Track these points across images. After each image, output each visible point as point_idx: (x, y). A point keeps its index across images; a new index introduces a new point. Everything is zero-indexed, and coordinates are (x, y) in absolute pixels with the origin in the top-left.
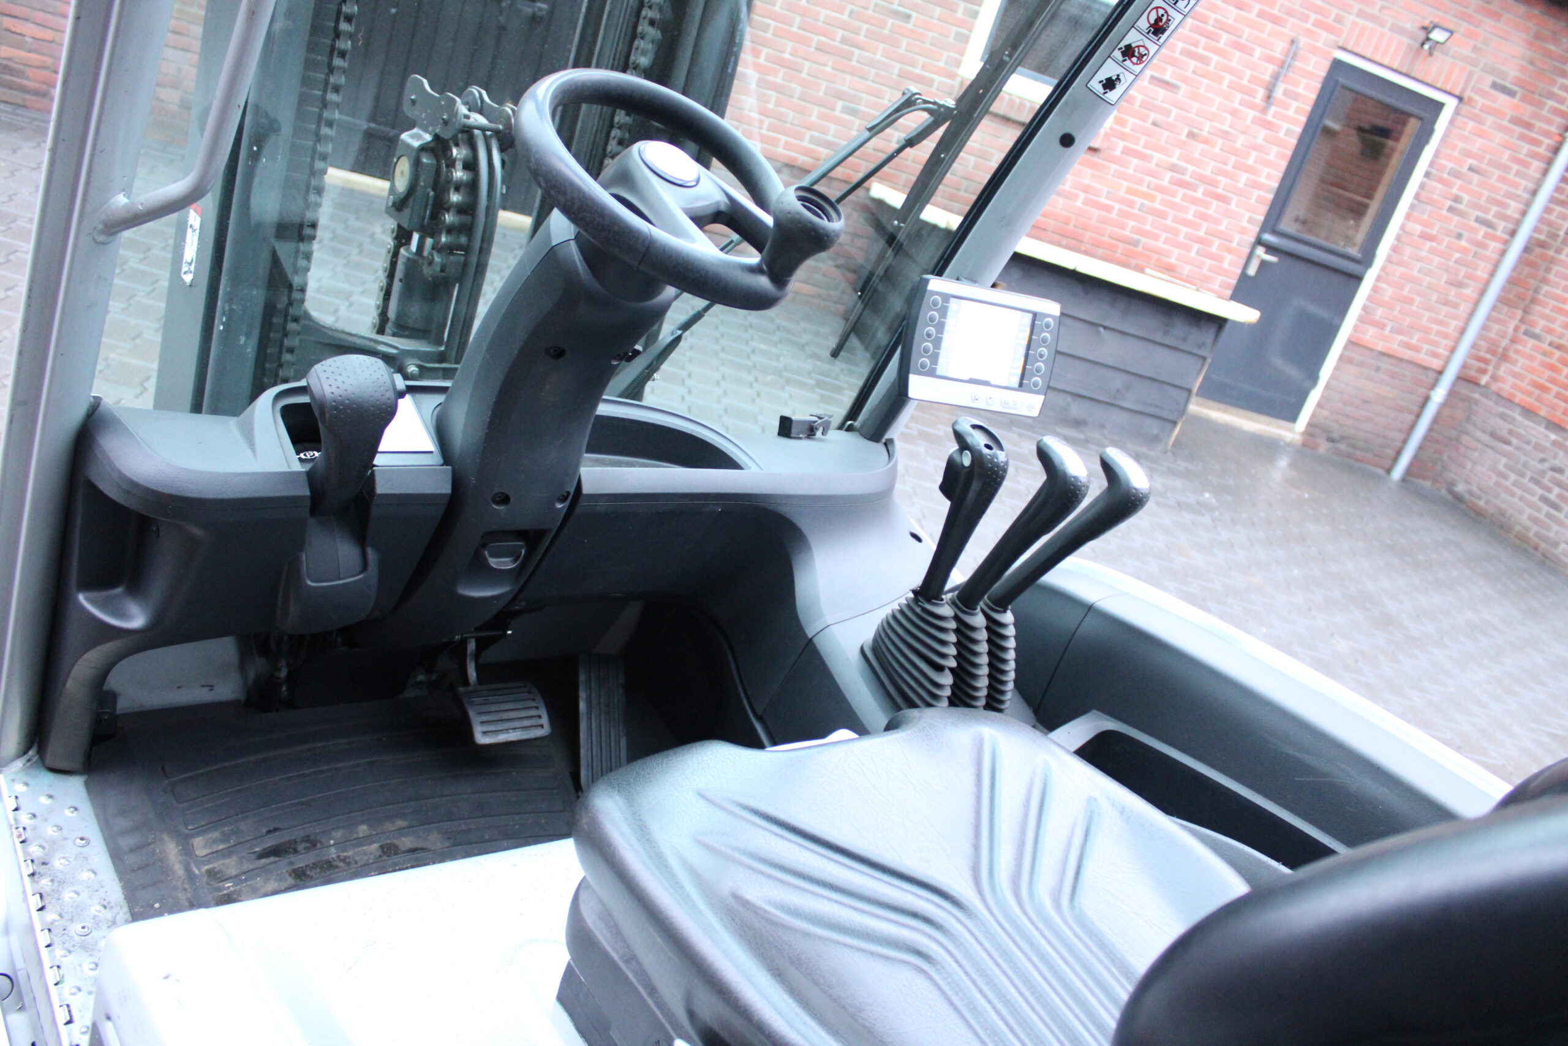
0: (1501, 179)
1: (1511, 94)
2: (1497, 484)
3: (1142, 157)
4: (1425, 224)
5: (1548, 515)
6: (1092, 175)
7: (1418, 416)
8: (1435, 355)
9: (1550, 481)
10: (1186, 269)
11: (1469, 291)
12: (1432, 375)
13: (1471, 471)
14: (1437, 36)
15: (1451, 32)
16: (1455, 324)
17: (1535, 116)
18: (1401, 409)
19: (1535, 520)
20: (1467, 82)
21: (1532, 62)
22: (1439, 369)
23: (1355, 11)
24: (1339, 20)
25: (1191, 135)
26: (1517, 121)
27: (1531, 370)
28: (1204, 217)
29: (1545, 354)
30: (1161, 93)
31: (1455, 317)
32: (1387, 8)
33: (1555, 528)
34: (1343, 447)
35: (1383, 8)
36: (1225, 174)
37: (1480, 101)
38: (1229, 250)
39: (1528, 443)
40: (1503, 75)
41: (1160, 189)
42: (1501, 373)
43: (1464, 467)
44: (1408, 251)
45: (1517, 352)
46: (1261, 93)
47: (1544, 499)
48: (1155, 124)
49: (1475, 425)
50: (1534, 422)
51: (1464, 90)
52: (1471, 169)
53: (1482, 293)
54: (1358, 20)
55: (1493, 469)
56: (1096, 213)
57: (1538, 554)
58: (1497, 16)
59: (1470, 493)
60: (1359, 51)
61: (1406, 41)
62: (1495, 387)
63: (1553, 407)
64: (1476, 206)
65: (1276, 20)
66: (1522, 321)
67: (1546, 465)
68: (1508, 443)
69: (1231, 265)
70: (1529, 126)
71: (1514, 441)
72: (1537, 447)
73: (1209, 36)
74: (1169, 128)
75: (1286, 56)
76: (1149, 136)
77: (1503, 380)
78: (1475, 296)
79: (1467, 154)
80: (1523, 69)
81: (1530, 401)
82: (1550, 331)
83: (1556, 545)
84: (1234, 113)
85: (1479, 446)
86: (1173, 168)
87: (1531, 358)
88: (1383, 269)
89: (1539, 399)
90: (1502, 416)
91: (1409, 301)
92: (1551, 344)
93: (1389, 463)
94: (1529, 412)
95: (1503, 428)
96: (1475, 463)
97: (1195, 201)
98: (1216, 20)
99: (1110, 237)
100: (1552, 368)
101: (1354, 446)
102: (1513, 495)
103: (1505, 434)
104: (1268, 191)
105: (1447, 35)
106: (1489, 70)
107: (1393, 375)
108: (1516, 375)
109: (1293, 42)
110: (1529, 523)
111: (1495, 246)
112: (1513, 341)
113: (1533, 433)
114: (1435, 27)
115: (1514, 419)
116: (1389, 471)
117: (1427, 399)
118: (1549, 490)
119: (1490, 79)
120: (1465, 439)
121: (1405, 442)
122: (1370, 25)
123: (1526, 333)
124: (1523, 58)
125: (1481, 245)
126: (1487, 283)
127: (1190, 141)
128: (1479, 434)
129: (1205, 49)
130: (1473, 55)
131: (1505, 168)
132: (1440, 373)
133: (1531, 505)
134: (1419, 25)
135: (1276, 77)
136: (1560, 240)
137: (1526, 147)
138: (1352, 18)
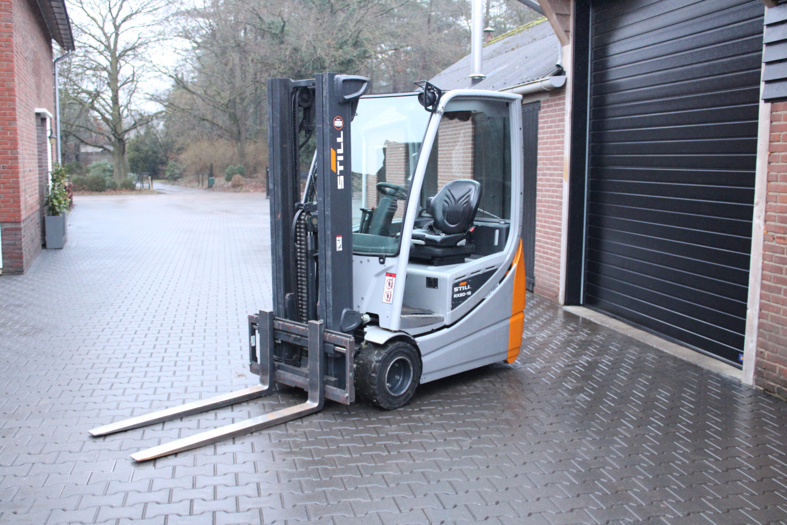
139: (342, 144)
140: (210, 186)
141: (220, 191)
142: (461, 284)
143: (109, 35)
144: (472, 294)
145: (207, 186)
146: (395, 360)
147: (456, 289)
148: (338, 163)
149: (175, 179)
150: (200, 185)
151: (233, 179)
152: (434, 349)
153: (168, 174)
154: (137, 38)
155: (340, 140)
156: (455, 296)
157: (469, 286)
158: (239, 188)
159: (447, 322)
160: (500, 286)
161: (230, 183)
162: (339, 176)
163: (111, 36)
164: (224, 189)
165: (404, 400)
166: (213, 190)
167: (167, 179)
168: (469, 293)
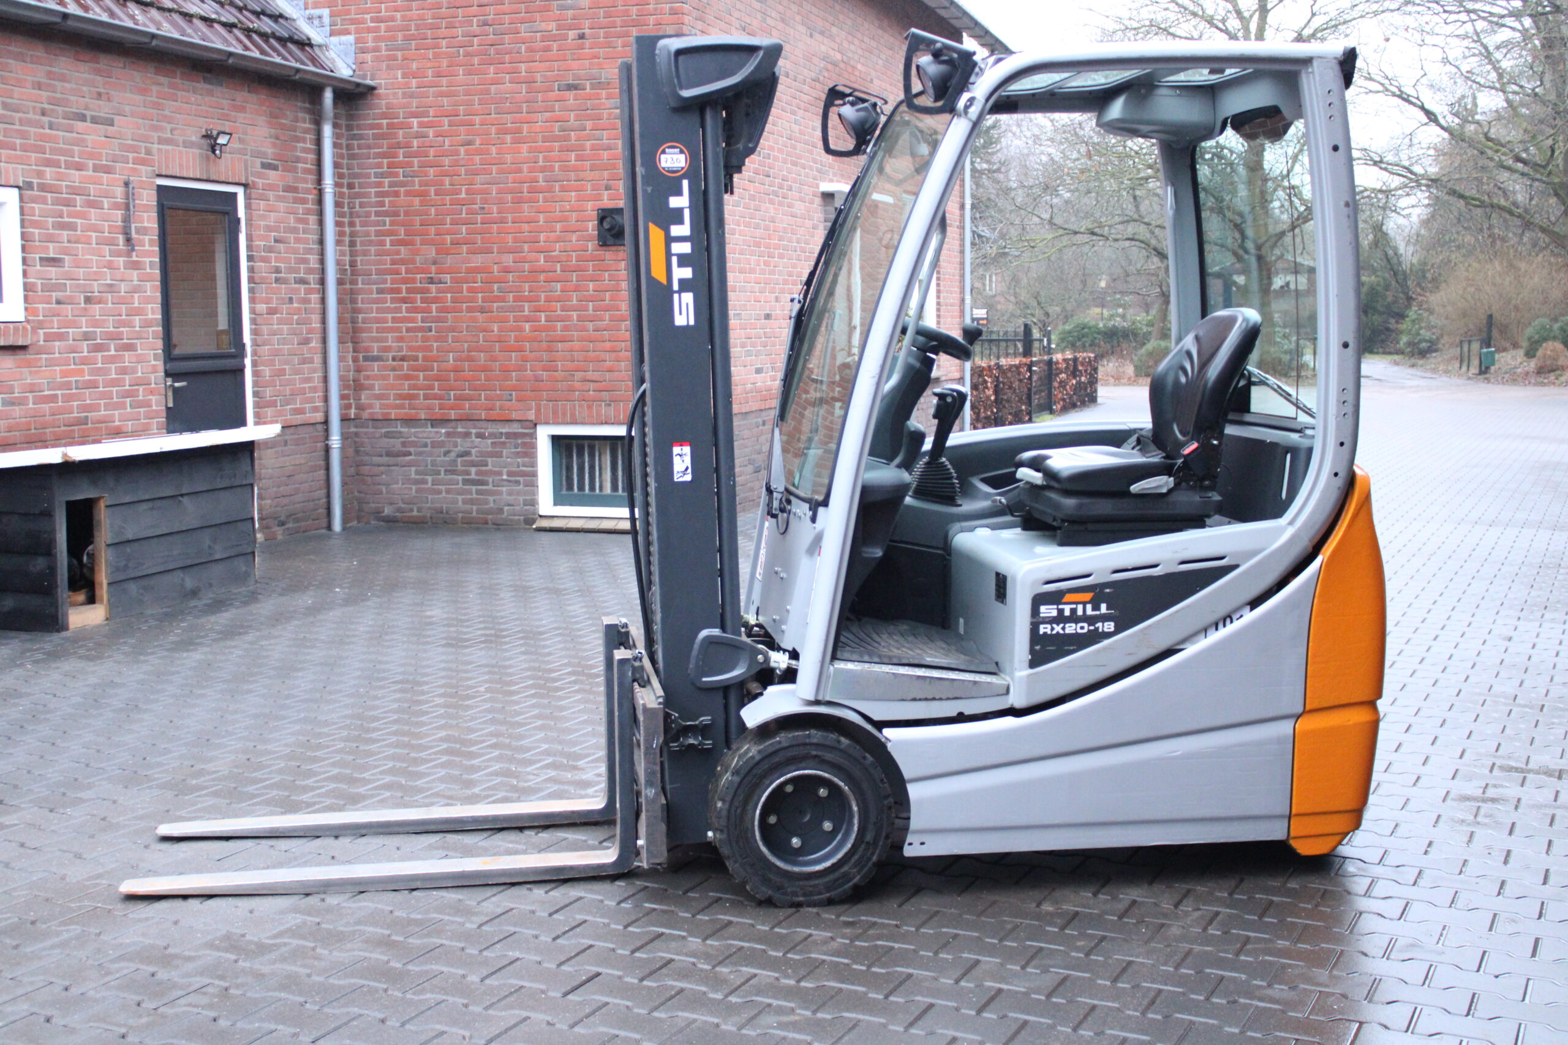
0: (298, 240)
1: (275, 168)
2: (418, 491)
3: (61, 337)
4: (267, 301)
5: (478, 492)
6: (31, 372)
7: (328, 468)
8: (315, 409)
9: (463, 466)
10: (129, 426)
11: (315, 344)
12: (320, 427)
13: (388, 493)
14: (222, 140)
15: (231, 134)
16: (318, 375)
17: (296, 179)
18: (313, 469)
19: (472, 502)
20: (246, 169)
21: (277, 138)
22: (323, 420)
23: (156, 140)
24: (148, 152)
25: (88, 300)
26: (289, 189)
27: (392, 387)
28: (123, 371)
29: (394, 369)
30: (53, 271)
31: (314, 371)
32: (175, 129)
33: (491, 499)
34: (290, 525)
35: (172, 130)
36: (124, 324)
37: (260, 181)
38: (152, 392)
39: (426, 445)
40: (263, 155)
41: (84, 361)
42: (364, 400)
43: (381, 493)
44: (265, 329)
45: (368, 378)
46: (121, 238)
47: (466, 482)
48: (58, 302)
49: (367, 454)
50: (420, 427)
51: (247, 179)
52: (276, 241)
53: (324, 340)
54: (161, 147)
55: (408, 480)
56: (46, 407)
57: (490, 526)
58: (242, 109)
59: (399, 510)
60: (170, 173)
61: (197, 151)
62: (365, 415)
63: (429, 408)
64: (291, 270)
65: (108, 170)
66: (355, 351)
67: (453, 455)
68: (410, 454)
69: (158, 403)
70: (295, 190)
71: (412, 450)
72: (434, 445)
73: (68, 203)
74: (70, 301)
75: (127, 198)
76: (58, 315)
77: (371, 406)
78: (319, 345)
79: (269, 229)
80: (274, 145)
81: (405, 412)
82: (387, 349)
83: (501, 511)
84: (110, 266)
85: (382, 468)
86: (86, 337)
87: (385, 378)
88: (254, 353)
89: (412, 407)
90: (387, 435)
91: (282, 372)
92: (394, 359)
93: (325, 521)
94: (410, 421)
95: (396, 444)
96: (387, 485)
97: (112, 359)
98: (67, 187)
99: (65, 425)
100: (407, 377)
101: (297, 520)
102: (439, 492)
103: (398, 447)
104: (157, 326)
105: (228, 137)
106: (257, 154)
107: (297, 443)
108: (379, 397)
109: (127, 184)
110: (468, 507)
111: (315, 297)
112: (358, 370)
113: (425, 435)
114: (218, 134)
115: (400, 432)
116: (329, 527)
117: (327, 450)
118: (468, 473)
119: (258, 161)
120: (365, 469)
121: (328, 496)
122: (170, 147)
123: (366, 359)
124: (271, 137)
125: (306, 301)
126: (324, 331)
127: (88, 306)
128: (376, 460)
129: (69, 216)
130: (241, 146)
131: (294, 230)
132: (326, 422)
133: (460, 492)
134: (199, 135)
135: (127, 220)
136: (349, 272)
137: (300, 208)
138: (156, 146)
139: (687, 214)
140: (1484, 371)
141: (1504, 382)
142: (1068, 597)
143: (1246, 14)
144: (1118, 630)
145: (1477, 371)
146: (789, 776)
147: (1048, 611)
148: (674, 260)
149: (1423, 354)
150: (1464, 368)
151: (1540, 353)
152: (955, 767)
153: (1404, 339)
154: (1310, 15)
155: (680, 202)
156: (1044, 629)
157: (1103, 607)
158: (1552, 377)
159: (1017, 700)
160: (1249, 616)
161: (1532, 365)
162: (679, 292)
163: (1251, 16)
164: (1513, 378)
165: (828, 889)
166: (1488, 380)
167: (1400, 352)
168: (1109, 626)
